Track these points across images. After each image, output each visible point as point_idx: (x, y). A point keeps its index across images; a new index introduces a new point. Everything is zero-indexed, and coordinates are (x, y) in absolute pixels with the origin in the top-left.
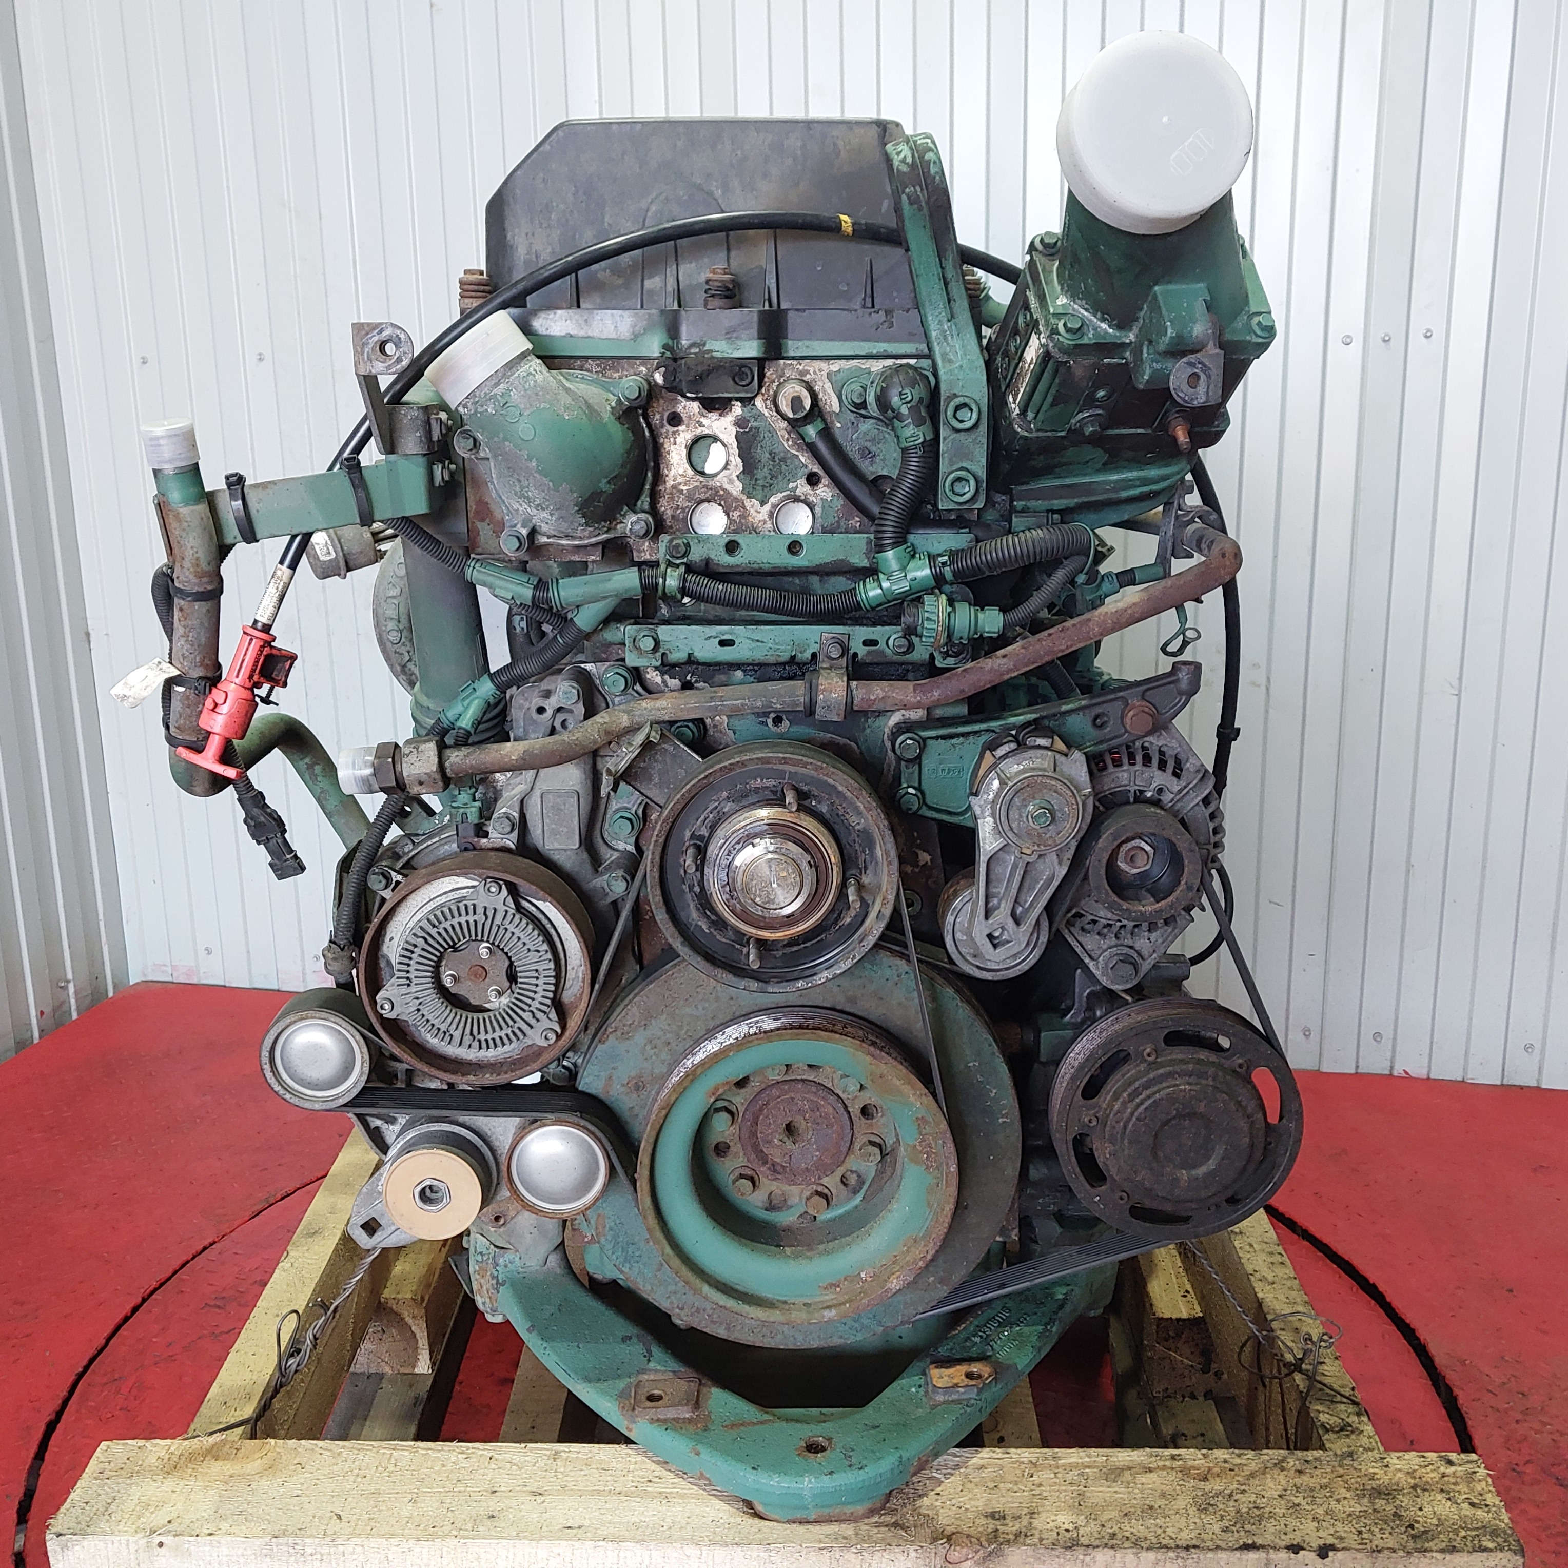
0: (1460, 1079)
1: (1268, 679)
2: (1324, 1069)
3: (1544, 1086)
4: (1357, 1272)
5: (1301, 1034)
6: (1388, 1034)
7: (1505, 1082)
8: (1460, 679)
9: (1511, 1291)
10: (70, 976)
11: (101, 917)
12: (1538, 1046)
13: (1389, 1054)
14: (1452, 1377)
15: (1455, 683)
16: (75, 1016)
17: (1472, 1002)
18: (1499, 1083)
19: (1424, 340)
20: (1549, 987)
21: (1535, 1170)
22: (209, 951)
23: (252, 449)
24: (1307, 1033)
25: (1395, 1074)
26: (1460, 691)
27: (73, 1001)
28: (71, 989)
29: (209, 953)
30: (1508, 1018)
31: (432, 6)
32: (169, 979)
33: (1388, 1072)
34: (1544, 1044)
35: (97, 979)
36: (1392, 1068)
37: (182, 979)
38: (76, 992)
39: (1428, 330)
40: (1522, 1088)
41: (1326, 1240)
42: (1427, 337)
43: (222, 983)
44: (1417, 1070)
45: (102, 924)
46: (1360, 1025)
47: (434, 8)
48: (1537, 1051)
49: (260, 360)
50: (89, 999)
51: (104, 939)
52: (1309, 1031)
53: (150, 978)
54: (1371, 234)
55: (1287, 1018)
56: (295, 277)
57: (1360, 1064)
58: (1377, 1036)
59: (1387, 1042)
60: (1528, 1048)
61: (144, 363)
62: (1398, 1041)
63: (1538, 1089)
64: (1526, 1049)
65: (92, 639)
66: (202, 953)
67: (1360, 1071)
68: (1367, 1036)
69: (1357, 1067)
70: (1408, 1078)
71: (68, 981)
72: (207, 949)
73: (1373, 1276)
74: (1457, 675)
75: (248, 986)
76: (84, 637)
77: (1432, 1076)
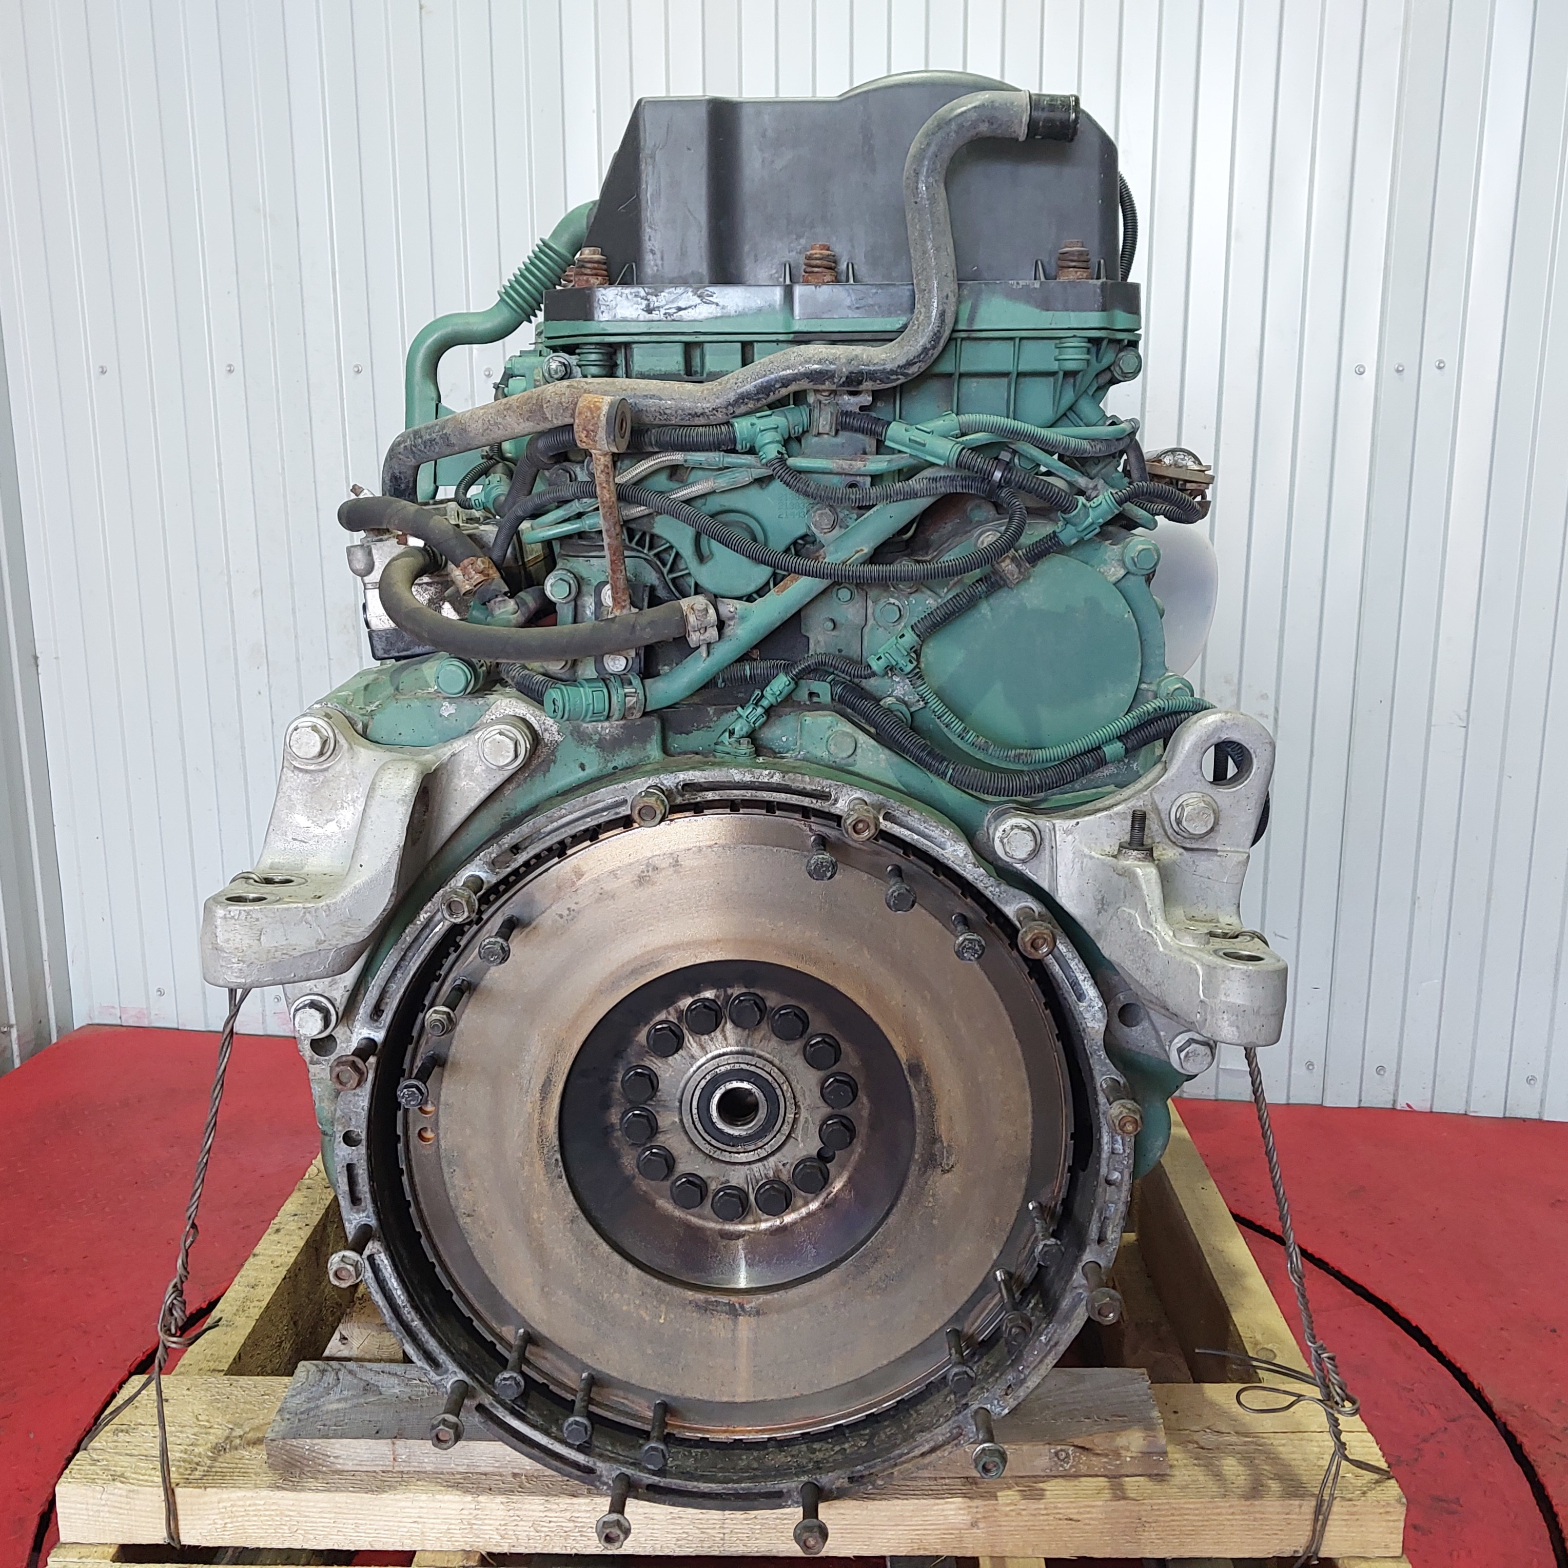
0: (1462, 1112)
1: (1277, 710)
2: (1327, 1104)
3: (1545, 1119)
4: (1397, 1314)
5: (1304, 1068)
6: (1391, 1068)
7: (1507, 1115)
8: (1468, 711)
9: (1554, 1331)
10: (13, 1020)
11: (45, 957)
12: (1540, 1078)
13: (1392, 1088)
14: (1514, 1424)
15: (1463, 715)
16: (17, 1063)
17: (1475, 1033)
18: (1501, 1115)
19: (1437, 371)
20: (1552, 1020)
21: (1553, 1205)
22: (161, 992)
23: (220, 465)
24: (1310, 1065)
25: (1399, 1108)
26: (1468, 724)
27: (15, 1047)
28: (14, 1034)
29: (162, 994)
30: (1511, 1051)
31: (421, 8)
32: (118, 1022)
33: (1390, 1106)
34: (1546, 1075)
35: (40, 1023)
36: (1395, 1102)
37: (131, 1022)
38: (19, 1037)
39: (1441, 361)
40: (1524, 1120)
41: (1360, 1281)
42: (1440, 368)
43: (175, 1026)
44: (1420, 1104)
45: (46, 965)
46: (1363, 1059)
47: (423, 11)
48: (1539, 1083)
49: (230, 371)
50: (32, 1046)
51: (48, 981)
52: (1312, 1064)
53: (96, 1021)
54: (1386, 263)
55: (1291, 1053)
56: (270, 285)
57: (1363, 1099)
58: (1380, 1070)
59: (1390, 1075)
60: (1530, 1080)
61: (103, 372)
62: (1402, 1074)
63: (1540, 1121)
64: (1529, 1081)
65: (40, 662)
66: (153, 993)
67: (1362, 1105)
68: (1370, 1070)
69: (1360, 1101)
70: (1411, 1112)
71: (11, 1026)
72: (159, 990)
73: (1415, 1319)
74: (1465, 708)
75: (203, 1029)
76: (33, 661)
77: (1434, 1110)
